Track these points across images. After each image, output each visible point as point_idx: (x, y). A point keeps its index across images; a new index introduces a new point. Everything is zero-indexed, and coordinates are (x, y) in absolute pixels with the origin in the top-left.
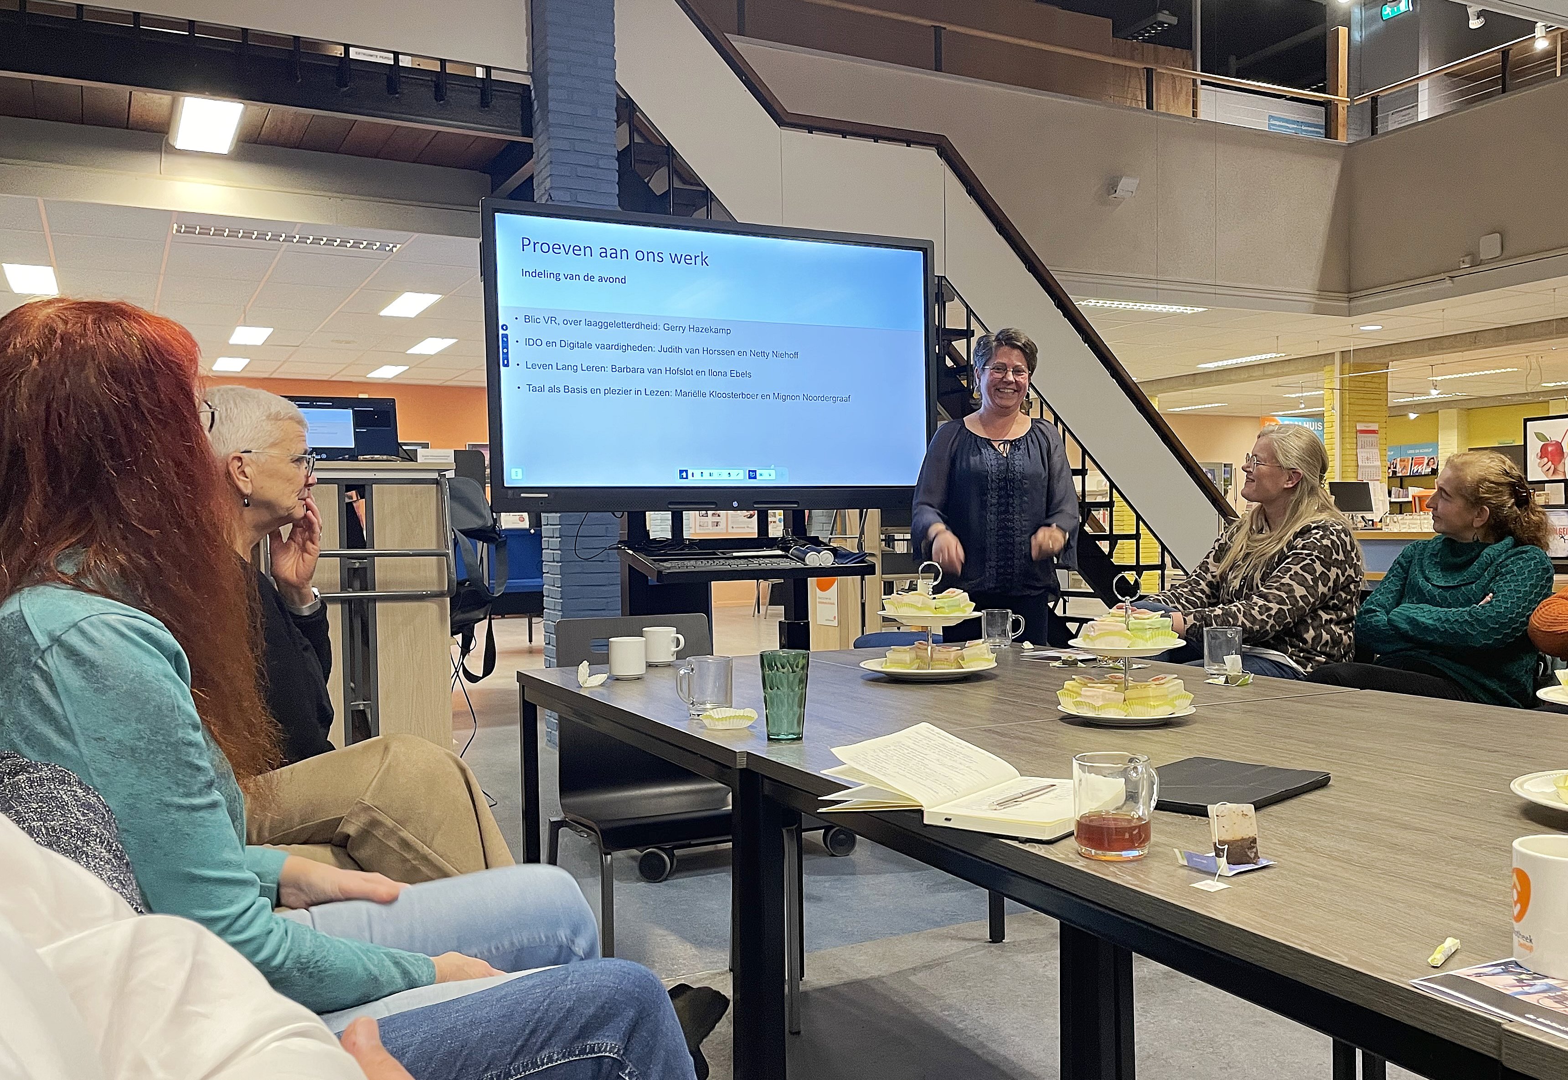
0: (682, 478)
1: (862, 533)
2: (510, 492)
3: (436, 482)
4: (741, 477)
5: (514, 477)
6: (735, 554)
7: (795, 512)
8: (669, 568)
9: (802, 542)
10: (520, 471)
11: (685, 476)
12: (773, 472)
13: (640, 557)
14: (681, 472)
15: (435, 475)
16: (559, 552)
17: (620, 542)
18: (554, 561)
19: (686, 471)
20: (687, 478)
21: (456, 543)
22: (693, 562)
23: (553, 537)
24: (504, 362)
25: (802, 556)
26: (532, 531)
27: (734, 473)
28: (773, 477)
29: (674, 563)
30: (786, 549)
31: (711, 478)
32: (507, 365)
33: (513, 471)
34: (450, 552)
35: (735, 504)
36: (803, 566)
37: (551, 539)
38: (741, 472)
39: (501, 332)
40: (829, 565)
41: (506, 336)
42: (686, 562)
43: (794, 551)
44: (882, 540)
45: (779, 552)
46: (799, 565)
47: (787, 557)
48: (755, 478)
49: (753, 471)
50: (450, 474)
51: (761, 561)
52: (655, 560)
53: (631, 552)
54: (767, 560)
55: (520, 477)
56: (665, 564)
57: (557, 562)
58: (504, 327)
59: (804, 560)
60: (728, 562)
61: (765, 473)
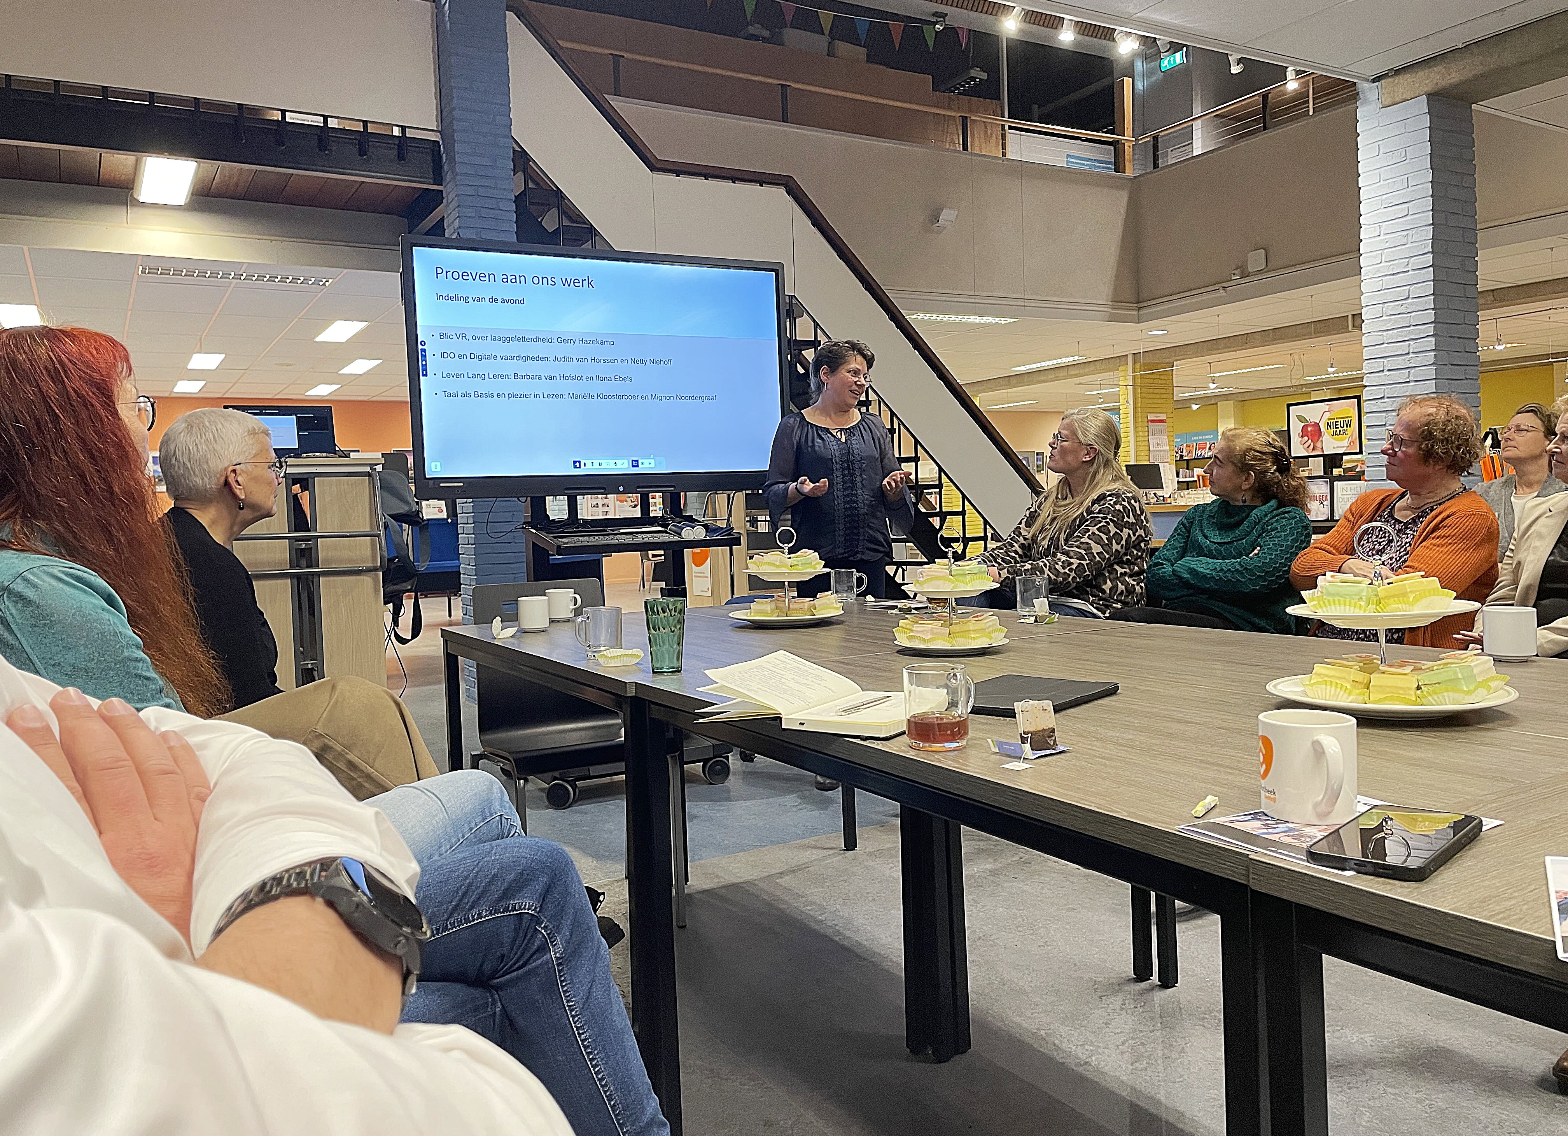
0: (575, 467)
1: (730, 515)
2: (431, 482)
3: (369, 474)
4: (626, 465)
5: (433, 469)
6: (622, 531)
7: (672, 494)
8: (567, 543)
9: (679, 519)
10: (438, 464)
11: (578, 466)
12: (652, 461)
13: (543, 535)
14: (575, 462)
15: (368, 469)
16: (473, 536)
17: (524, 523)
18: (468, 544)
19: (579, 462)
20: (580, 467)
21: (386, 527)
22: (586, 538)
23: (468, 523)
24: (423, 373)
25: (679, 531)
26: (449, 521)
27: (619, 462)
28: (653, 465)
29: (570, 539)
30: (665, 526)
31: (600, 467)
32: (426, 375)
33: (433, 464)
34: (382, 532)
35: (621, 488)
36: (680, 539)
37: (465, 526)
38: (626, 461)
39: (420, 347)
40: (702, 538)
41: (424, 350)
42: (580, 538)
43: (673, 528)
44: (747, 521)
45: (660, 528)
46: (677, 538)
47: (666, 532)
48: (638, 466)
49: (635, 461)
50: (379, 468)
51: (644, 535)
52: (553, 537)
53: (534, 531)
54: (649, 535)
55: (439, 469)
56: (563, 540)
57: (472, 544)
58: (423, 343)
59: (680, 534)
60: (616, 537)
61: (646, 462)
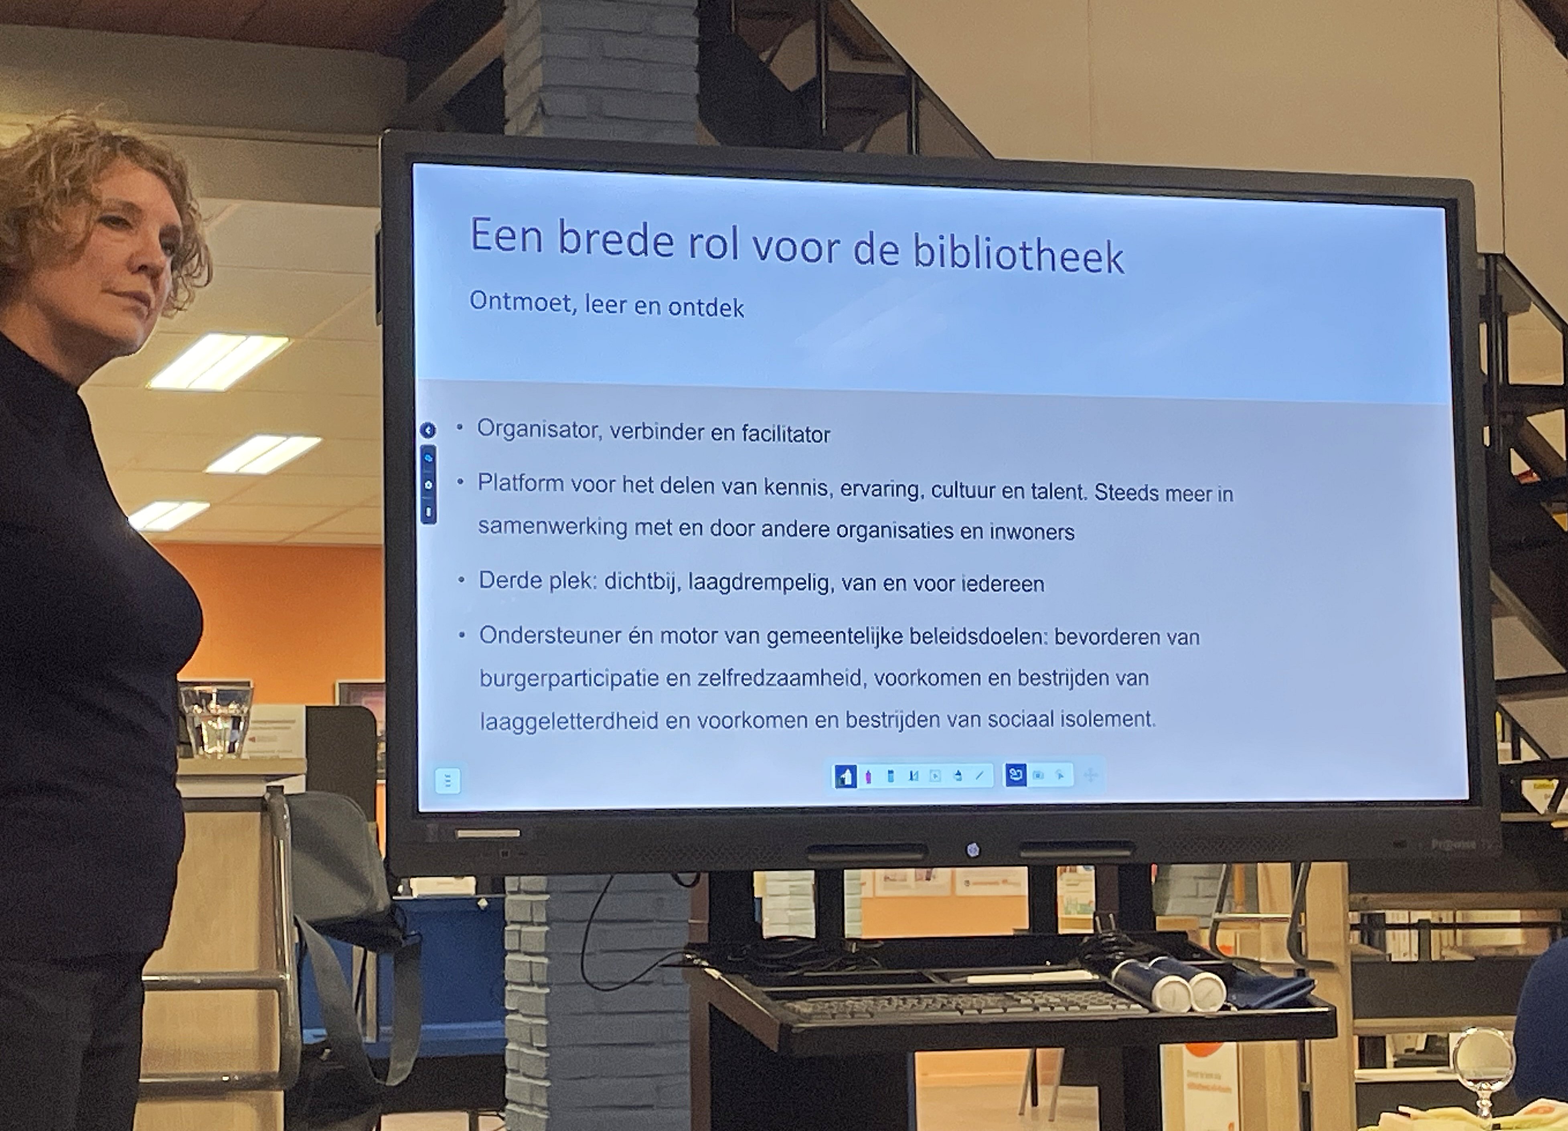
2: (432, 826)
3: (261, 805)
4: (988, 781)
5: (441, 789)
6: (972, 980)
7: (1124, 868)
8: (808, 1017)
9: (1143, 948)
10: (455, 775)
12: (1068, 769)
13: (740, 988)
15: (259, 790)
16: (545, 960)
17: (691, 947)
18: (531, 984)
22: (868, 1000)
23: (531, 923)
24: (424, 512)
25: (1144, 986)
26: (483, 903)
27: (969, 771)
28: (1069, 780)
29: (821, 1004)
30: (1103, 967)
31: (913, 784)
32: (430, 520)
33: (441, 773)
34: (289, 977)
35: (973, 850)
36: (1145, 1013)
37: (525, 929)
38: (988, 768)
39: (421, 441)
40: (1214, 1009)
41: (429, 451)
42: (850, 1001)
43: (1123, 972)
45: (1086, 975)
46: (1137, 1010)
47: (1105, 988)
50: (295, 786)
51: (1040, 998)
52: (774, 996)
53: (715, 973)
54: (1053, 997)
55: (455, 788)
56: (798, 1005)
58: (430, 430)
59: (1149, 997)
60: (956, 1000)
61: (1049, 769)
